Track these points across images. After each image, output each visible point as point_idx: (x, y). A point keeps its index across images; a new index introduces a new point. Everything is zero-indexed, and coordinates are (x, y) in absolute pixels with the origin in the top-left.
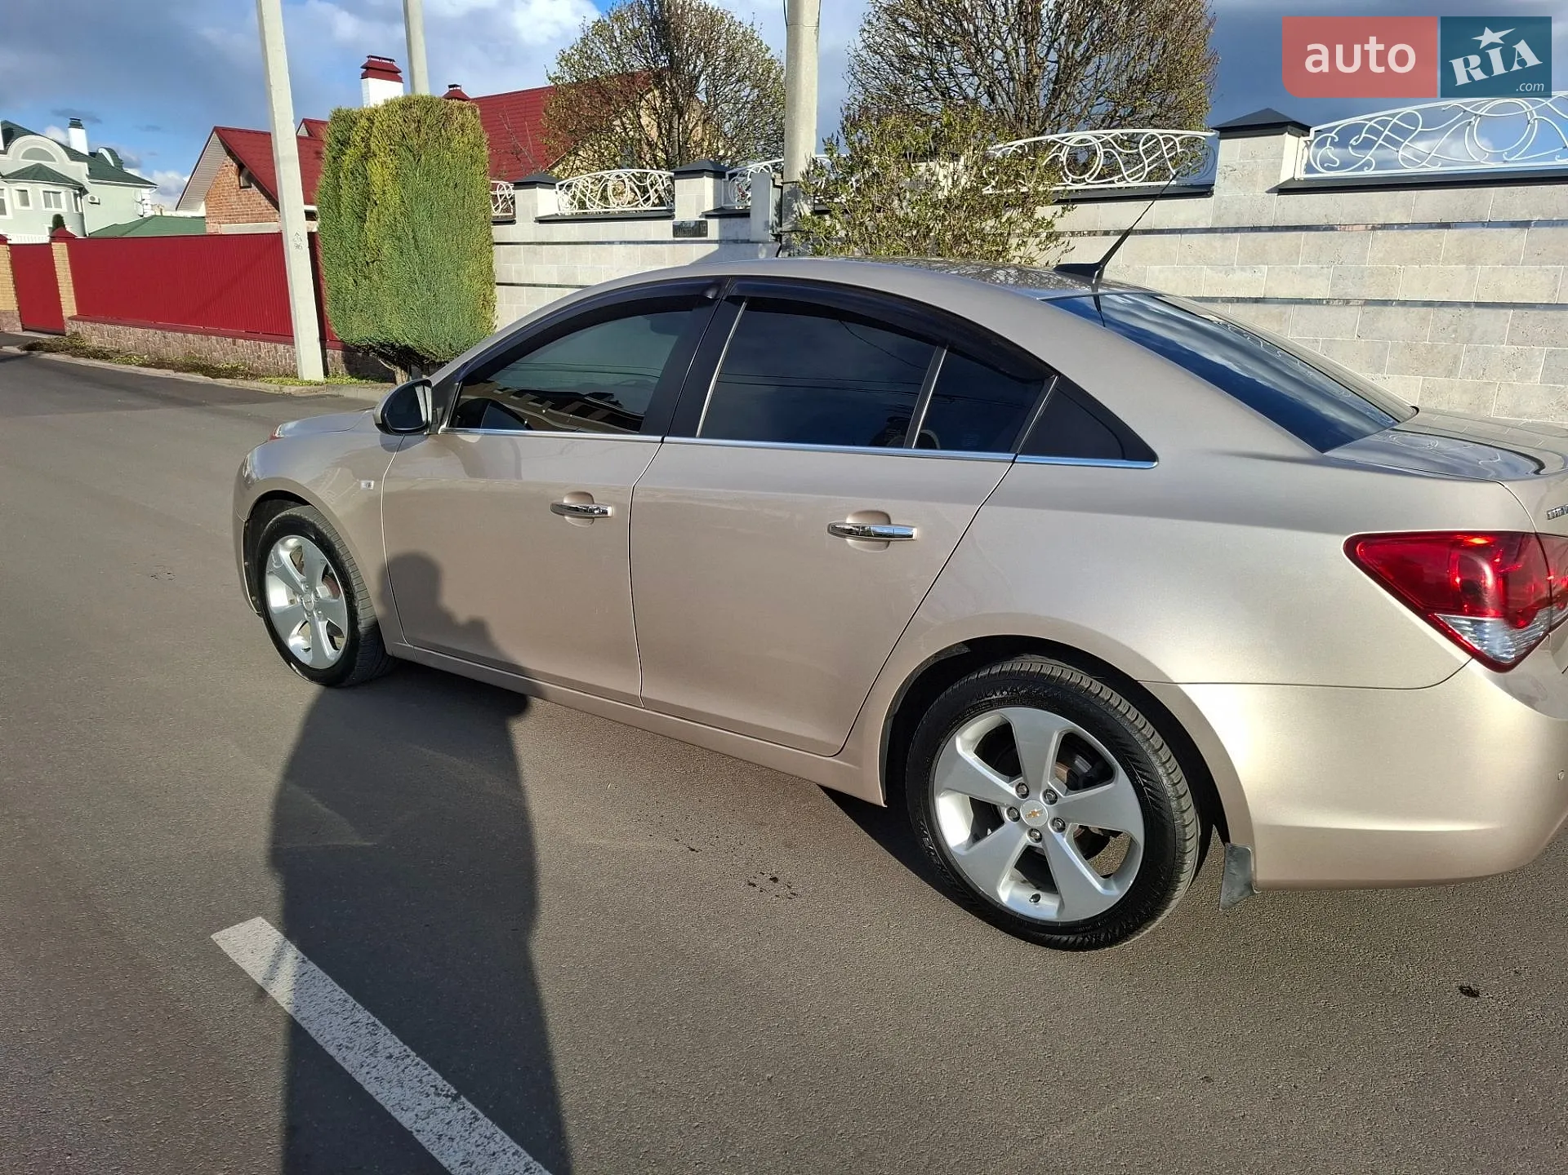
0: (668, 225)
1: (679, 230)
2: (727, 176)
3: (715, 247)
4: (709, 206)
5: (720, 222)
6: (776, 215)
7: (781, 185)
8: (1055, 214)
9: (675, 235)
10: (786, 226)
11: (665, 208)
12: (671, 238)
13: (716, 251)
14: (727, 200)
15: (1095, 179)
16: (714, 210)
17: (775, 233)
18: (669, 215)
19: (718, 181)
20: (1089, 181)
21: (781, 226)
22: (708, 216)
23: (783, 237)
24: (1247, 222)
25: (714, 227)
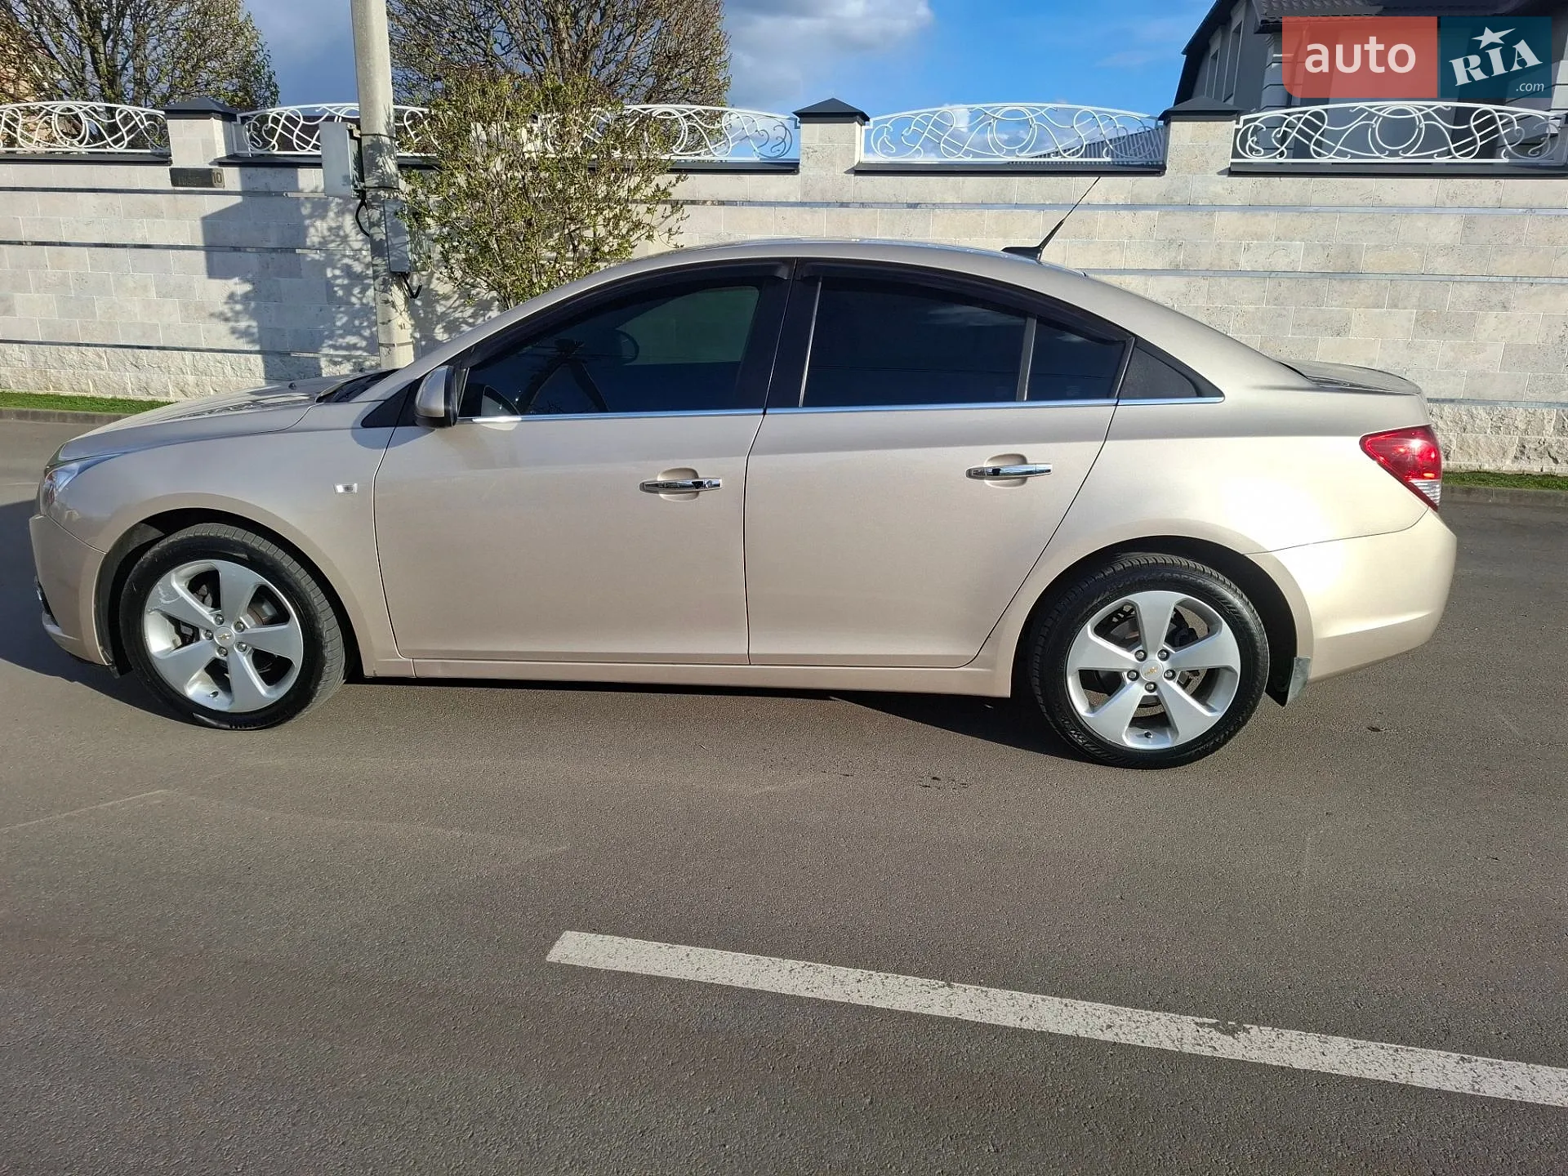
0: (163, 172)
1: (181, 178)
2: (239, 120)
3: (238, 199)
4: (221, 152)
5: (240, 171)
6: (355, 169)
7: (359, 136)
8: (670, 183)
9: (174, 183)
10: (370, 182)
11: (149, 151)
12: (169, 186)
13: (240, 204)
14: (242, 146)
15: (682, 151)
16: (228, 157)
17: (359, 188)
18: (163, 159)
19: (227, 123)
20: (677, 152)
21: (363, 181)
22: (221, 163)
23: (368, 193)
24: (830, 198)
25: (232, 178)
